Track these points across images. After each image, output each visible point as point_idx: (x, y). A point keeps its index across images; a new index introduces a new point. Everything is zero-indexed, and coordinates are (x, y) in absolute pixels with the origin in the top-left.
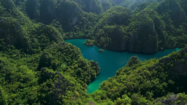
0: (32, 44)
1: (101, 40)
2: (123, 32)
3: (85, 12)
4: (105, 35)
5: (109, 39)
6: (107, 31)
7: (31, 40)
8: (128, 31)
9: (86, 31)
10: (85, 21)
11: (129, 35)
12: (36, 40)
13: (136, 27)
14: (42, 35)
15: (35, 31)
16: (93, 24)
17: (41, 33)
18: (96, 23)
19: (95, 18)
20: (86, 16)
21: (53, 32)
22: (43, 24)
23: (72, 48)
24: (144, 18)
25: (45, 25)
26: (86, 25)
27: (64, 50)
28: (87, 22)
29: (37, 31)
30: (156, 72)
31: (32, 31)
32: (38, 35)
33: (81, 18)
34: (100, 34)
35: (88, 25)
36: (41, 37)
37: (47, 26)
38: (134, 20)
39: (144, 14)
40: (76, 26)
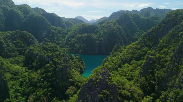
0: (8, 48)
1: (76, 47)
2: (95, 38)
3: (53, 26)
4: (79, 42)
5: (84, 45)
6: (80, 38)
7: (7, 45)
8: (99, 38)
9: (57, 42)
10: (54, 34)
11: (100, 41)
12: (12, 45)
13: (105, 33)
14: (18, 40)
15: (9, 36)
16: (63, 36)
17: (17, 38)
18: (65, 35)
19: (64, 31)
20: (55, 29)
21: (30, 37)
22: (18, 30)
23: (56, 47)
24: (110, 26)
25: (21, 31)
26: (56, 37)
27: (49, 48)
28: (57, 35)
29: (12, 37)
30: (143, 44)
31: (6, 36)
32: (13, 41)
33: (51, 30)
34: (74, 42)
35: (58, 38)
36: (16, 42)
37: (22, 32)
38: (102, 29)
39: (109, 24)
40: (46, 38)
